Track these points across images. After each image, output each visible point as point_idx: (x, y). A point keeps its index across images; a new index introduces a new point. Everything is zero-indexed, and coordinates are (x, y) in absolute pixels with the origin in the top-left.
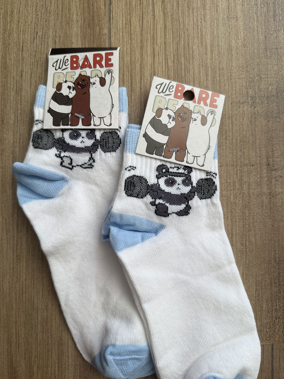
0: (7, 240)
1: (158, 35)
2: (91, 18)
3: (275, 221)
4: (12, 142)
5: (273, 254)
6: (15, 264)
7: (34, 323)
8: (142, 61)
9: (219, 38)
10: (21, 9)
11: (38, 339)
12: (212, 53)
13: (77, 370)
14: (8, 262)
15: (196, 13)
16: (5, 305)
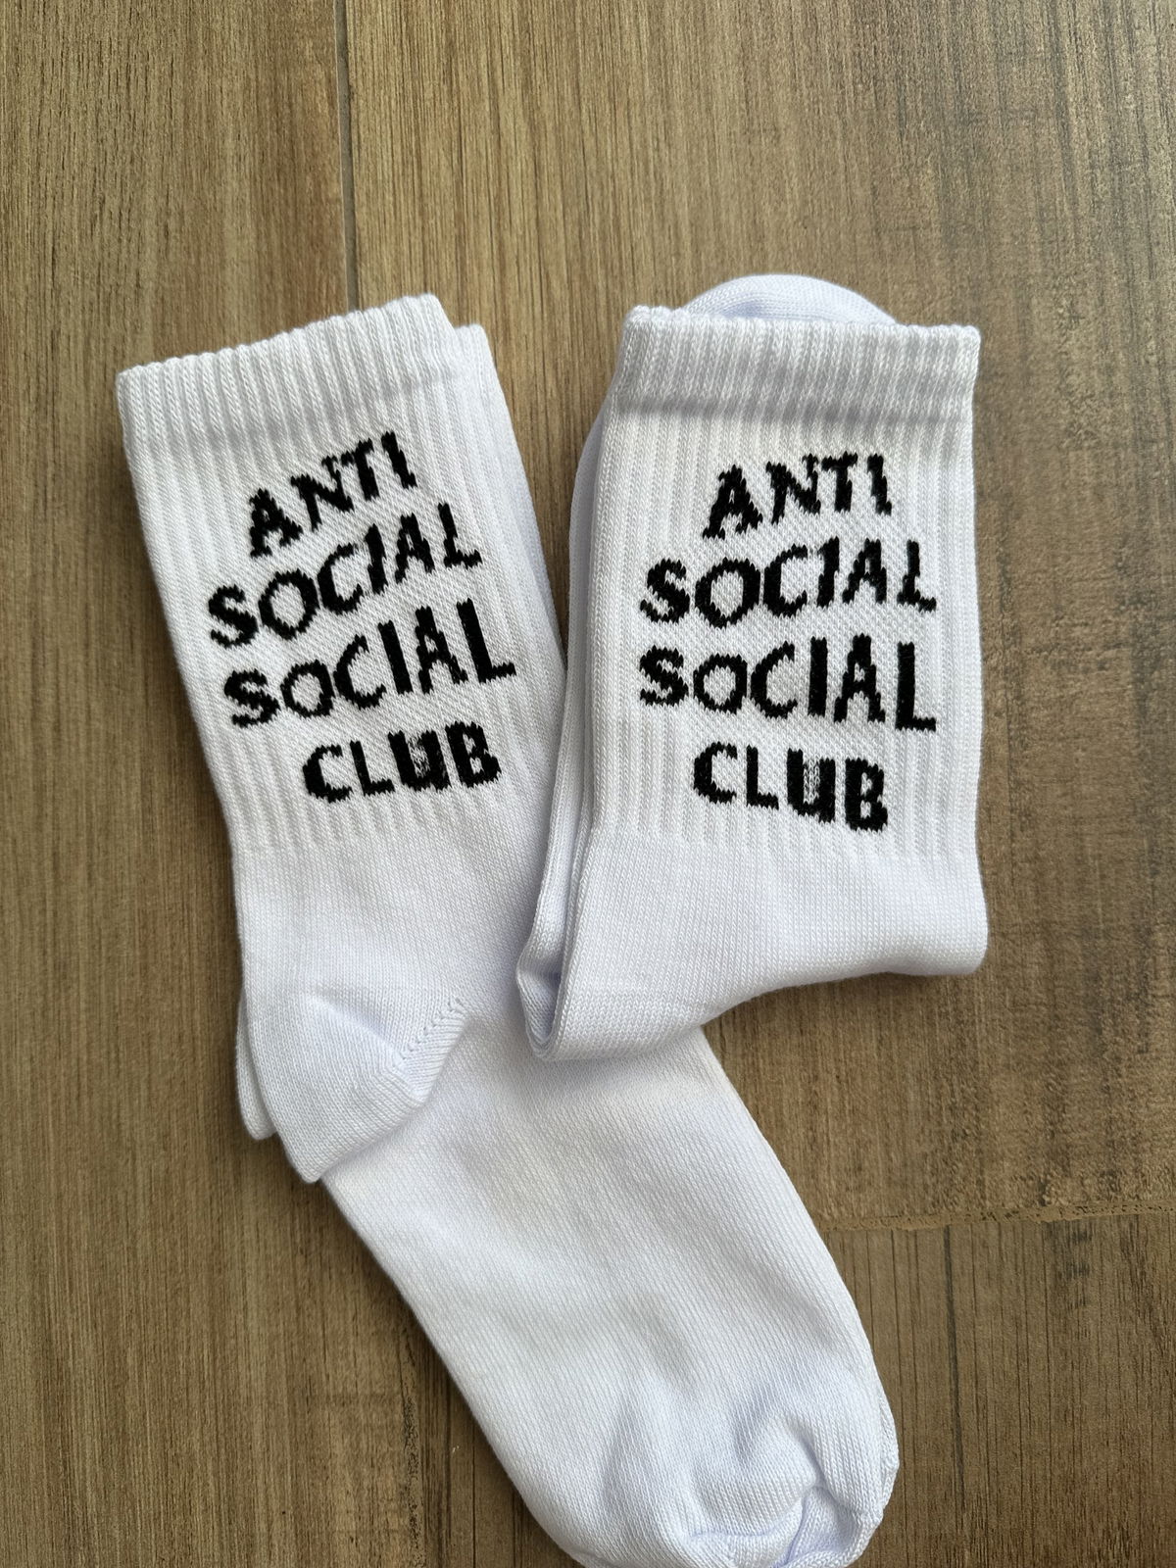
0: (20, 911)
1: (514, 197)
2: (286, 146)
4: (28, 574)
6: (50, 995)
7: (121, 1197)
8: (462, 285)
9: (718, 199)
10: (45, 122)
11: (139, 1252)
12: (697, 252)
13: (279, 1355)
14: (27, 990)
15: (638, 119)
16: (20, 1139)
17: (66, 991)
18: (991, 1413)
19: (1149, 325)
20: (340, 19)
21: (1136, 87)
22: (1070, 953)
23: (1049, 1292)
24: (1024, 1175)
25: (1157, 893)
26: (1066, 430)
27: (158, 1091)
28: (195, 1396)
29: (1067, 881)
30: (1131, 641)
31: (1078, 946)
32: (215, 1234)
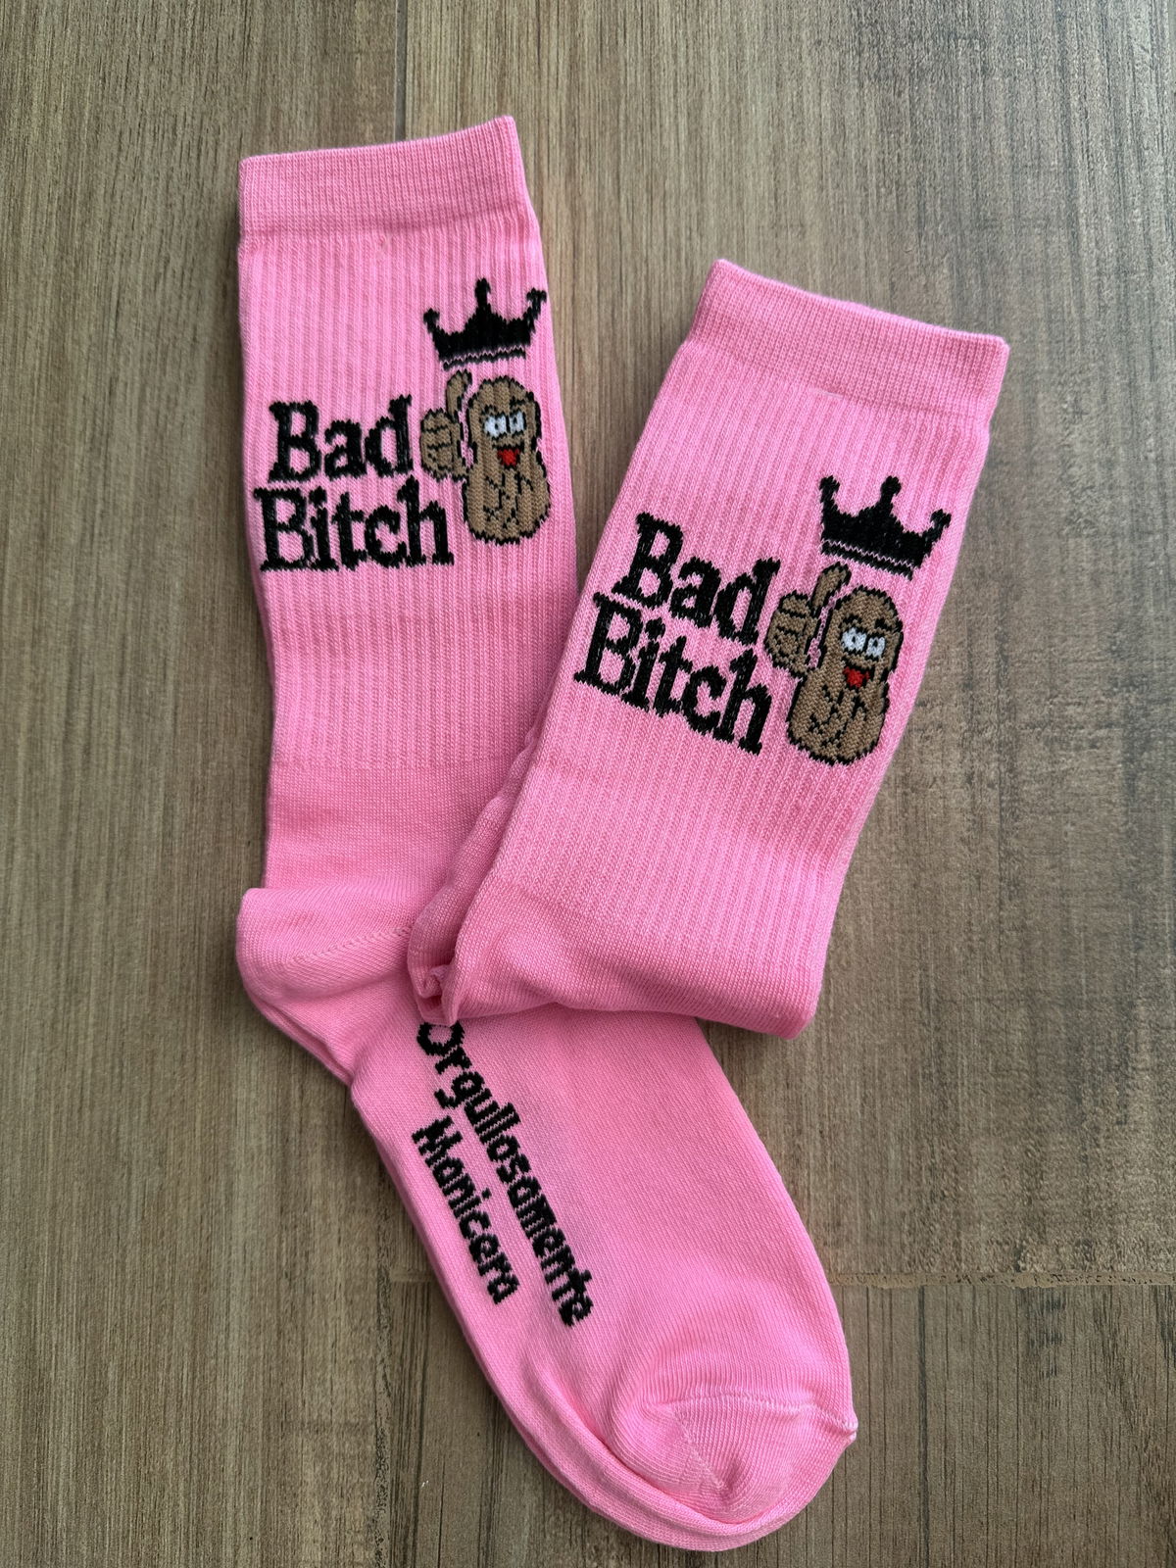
0: (38, 925)
3: (923, 870)
4: (70, 603)
5: (917, 980)
6: (61, 1008)
7: (114, 1210)
10: (119, 186)
11: (128, 1266)
13: (257, 1378)
14: (39, 1002)
15: (673, 210)
16: (21, 1148)
17: (76, 1005)
18: (958, 1479)
19: (1149, 424)
20: (400, 105)
21: (1144, 202)
22: (1053, 1022)
23: (1021, 1359)
24: (1001, 1240)
25: (1140, 968)
26: (1066, 519)
27: (157, 1107)
28: (172, 1414)
29: (1052, 950)
30: (1122, 721)
31: (1061, 1015)
32: (203, 1252)
